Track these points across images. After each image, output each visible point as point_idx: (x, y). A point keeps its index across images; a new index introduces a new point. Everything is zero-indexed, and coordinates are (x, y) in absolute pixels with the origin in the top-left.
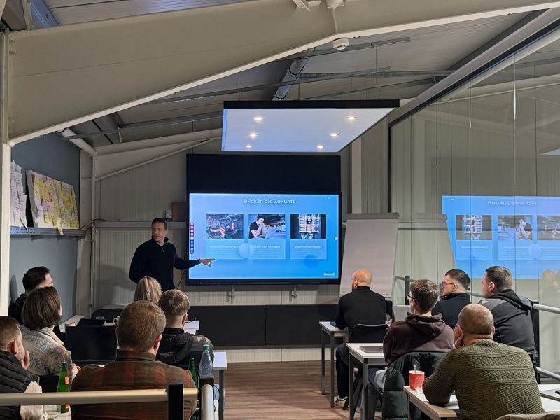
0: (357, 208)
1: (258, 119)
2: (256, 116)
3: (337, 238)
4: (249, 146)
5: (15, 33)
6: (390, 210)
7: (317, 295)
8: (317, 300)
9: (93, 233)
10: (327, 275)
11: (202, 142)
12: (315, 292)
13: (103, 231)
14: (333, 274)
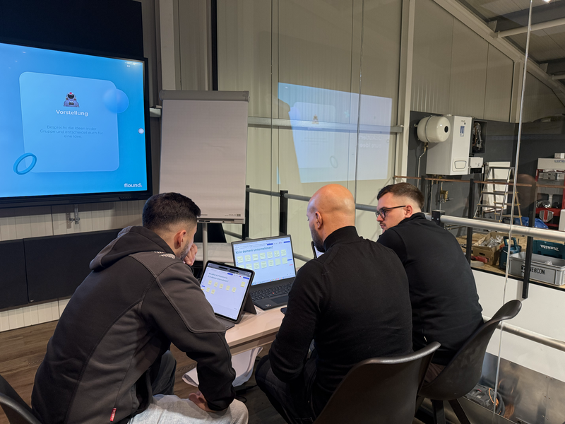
0: (169, 81)
3: (142, 131)
6: (215, 87)
8: (112, 223)
10: (129, 187)
12: (110, 212)
14: (139, 185)
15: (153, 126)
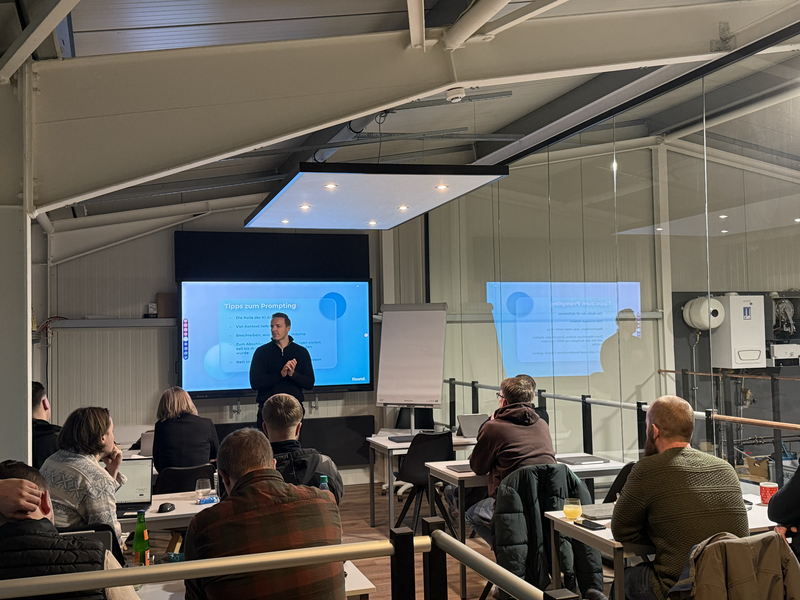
0: (389, 298)
1: (331, 186)
2: (329, 182)
3: (367, 335)
4: (285, 222)
5: (40, 63)
6: (428, 300)
7: (345, 404)
8: (343, 411)
9: (49, 335)
10: (356, 380)
11: (194, 216)
12: (341, 402)
13: (61, 332)
14: (363, 379)
15: (375, 329)
